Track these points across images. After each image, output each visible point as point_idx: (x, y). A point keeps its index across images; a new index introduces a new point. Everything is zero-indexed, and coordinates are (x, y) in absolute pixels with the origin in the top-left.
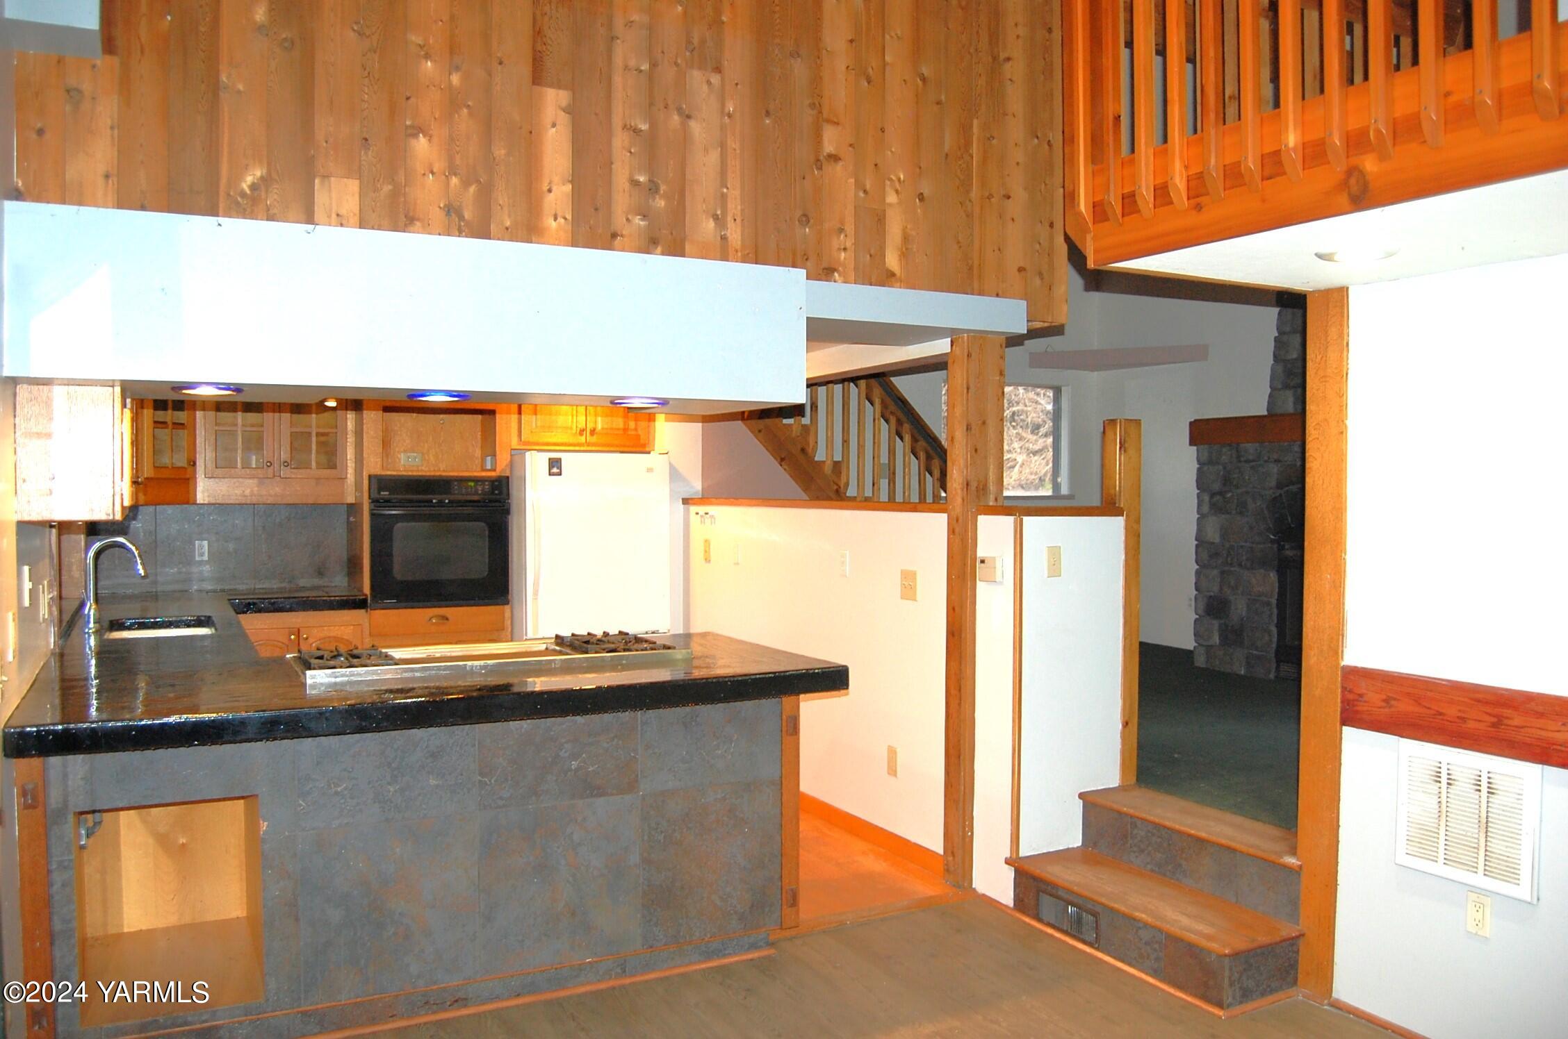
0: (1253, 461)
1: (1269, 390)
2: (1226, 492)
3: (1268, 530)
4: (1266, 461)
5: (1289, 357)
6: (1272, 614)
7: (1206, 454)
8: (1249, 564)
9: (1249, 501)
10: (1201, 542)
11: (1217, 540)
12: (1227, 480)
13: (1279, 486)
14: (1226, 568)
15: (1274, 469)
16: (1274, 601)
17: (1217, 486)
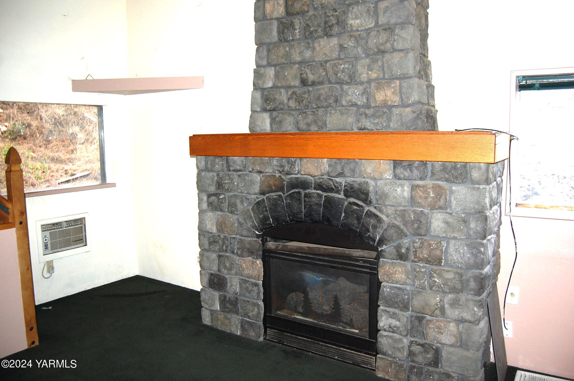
0: (240, 171)
1: (250, 113)
2: (220, 194)
3: (254, 227)
4: (250, 172)
5: (265, 86)
6: (259, 292)
7: (203, 163)
8: (239, 252)
9: (238, 202)
10: (202, 232)
11: (214, 230)
12: (220, 185)
13: (263, 193)
14: (223, 253)
15: (258, 178)
16: (261, 282)
17: (212, 189)
